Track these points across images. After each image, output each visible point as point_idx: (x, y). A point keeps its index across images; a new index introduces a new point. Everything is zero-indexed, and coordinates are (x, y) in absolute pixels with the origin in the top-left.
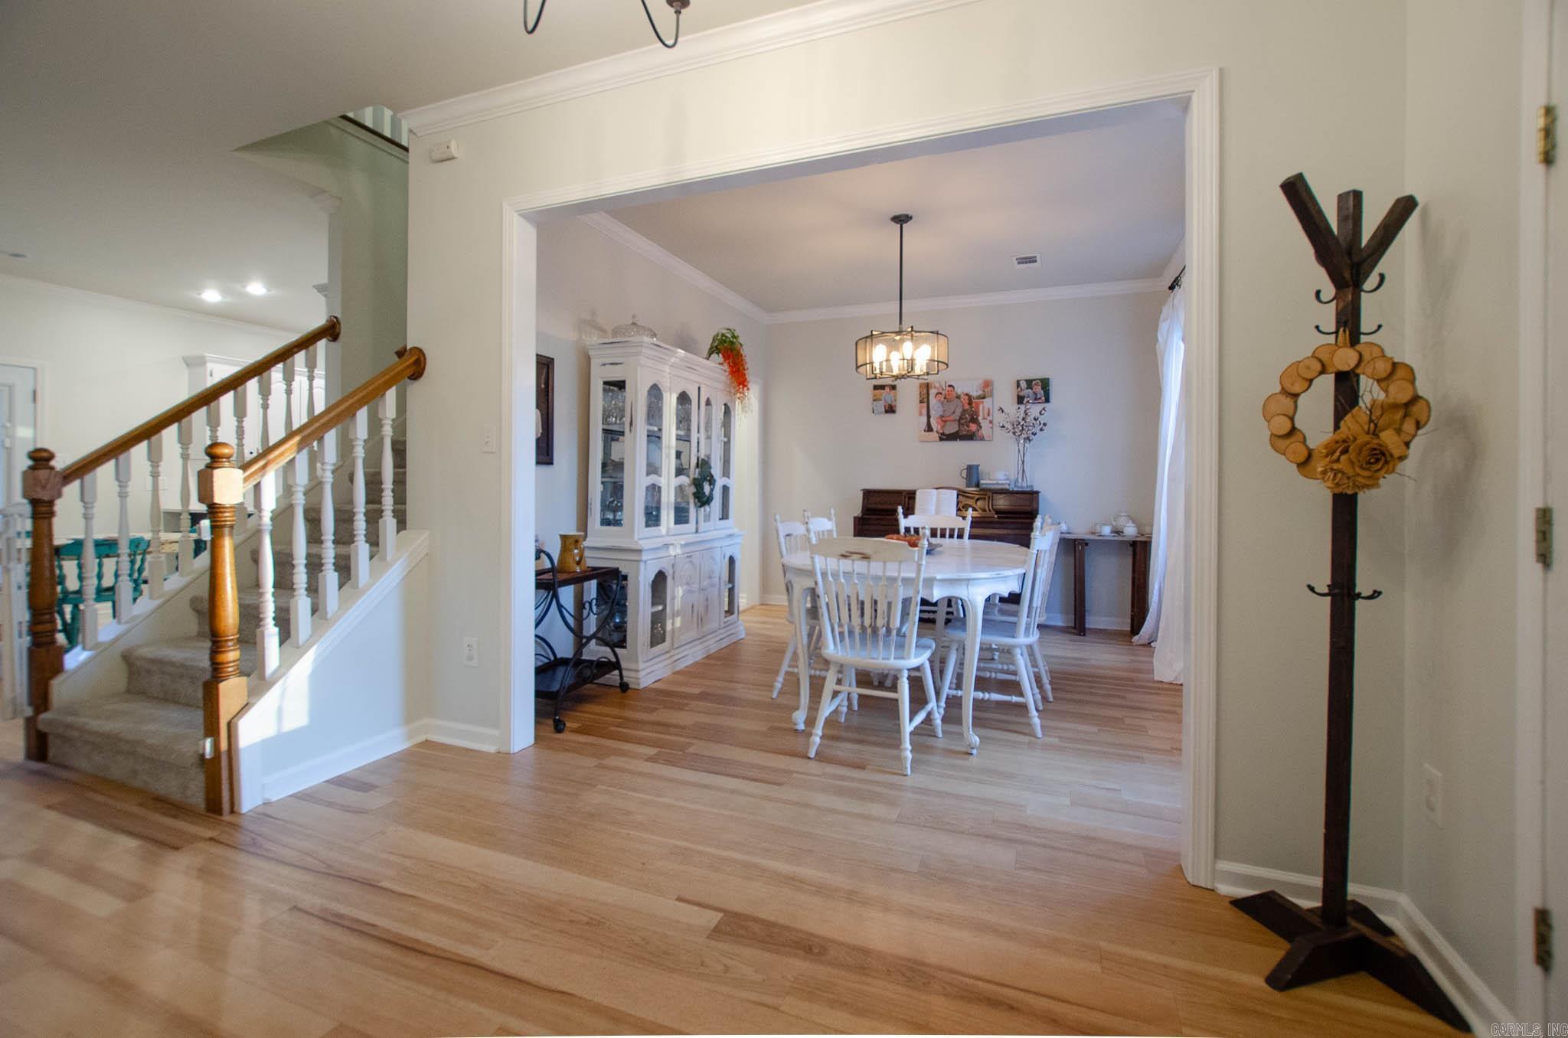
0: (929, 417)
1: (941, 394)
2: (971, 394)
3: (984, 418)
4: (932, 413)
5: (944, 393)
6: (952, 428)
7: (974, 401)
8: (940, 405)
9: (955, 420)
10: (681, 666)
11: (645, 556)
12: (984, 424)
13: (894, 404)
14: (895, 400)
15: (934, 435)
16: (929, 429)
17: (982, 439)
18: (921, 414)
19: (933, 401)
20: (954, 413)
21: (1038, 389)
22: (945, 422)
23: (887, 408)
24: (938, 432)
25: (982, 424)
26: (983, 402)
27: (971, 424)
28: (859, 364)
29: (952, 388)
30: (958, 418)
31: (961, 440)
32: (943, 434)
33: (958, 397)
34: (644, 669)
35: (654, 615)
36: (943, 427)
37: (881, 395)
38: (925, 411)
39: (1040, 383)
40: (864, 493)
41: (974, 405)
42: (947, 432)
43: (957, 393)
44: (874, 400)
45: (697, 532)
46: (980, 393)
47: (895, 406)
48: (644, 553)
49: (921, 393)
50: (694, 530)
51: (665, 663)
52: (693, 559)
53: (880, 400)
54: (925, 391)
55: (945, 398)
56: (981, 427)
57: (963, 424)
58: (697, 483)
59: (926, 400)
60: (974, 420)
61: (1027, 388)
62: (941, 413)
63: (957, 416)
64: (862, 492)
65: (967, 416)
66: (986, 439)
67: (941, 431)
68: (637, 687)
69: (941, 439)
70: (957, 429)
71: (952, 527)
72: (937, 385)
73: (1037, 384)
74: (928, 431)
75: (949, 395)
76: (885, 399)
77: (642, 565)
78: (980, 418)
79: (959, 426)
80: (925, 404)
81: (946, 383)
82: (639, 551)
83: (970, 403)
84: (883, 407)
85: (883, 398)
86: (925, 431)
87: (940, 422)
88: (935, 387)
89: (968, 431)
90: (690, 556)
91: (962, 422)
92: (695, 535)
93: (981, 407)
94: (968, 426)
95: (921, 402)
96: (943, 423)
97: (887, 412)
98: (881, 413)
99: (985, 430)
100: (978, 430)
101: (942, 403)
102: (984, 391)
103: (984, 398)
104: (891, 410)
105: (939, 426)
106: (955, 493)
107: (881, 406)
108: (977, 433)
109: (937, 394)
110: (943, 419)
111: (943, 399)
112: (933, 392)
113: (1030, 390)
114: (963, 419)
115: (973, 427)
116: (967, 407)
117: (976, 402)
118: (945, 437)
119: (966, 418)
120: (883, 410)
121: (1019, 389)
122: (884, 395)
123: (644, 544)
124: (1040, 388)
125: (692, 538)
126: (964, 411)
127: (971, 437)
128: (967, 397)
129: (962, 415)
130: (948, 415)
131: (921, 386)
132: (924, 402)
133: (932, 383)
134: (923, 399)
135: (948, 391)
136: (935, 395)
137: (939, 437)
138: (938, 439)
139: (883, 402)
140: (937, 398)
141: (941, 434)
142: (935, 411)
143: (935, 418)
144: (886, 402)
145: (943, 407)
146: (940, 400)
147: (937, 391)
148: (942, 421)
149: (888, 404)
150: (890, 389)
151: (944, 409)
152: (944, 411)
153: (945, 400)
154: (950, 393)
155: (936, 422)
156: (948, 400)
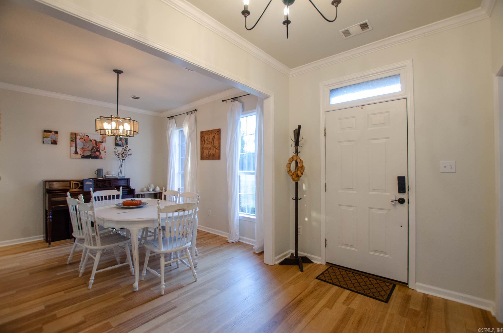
0: (76, 148)
1: (82, 138)
2: (97, 140)
3: (102, 150)
4: (78, 146)
5: (84, 138)
6: (88, 153)
7: (98, 143)
8: (82, 143)
9: (89, 150)
12: (102, 152)
13: (56, 140)
14: (57, 139)
15: (79, 156)
16: (76, 153)
17: (102, 158)
18: (71, 146)
19: (78, 141)
20: (88, 147)
21: (124, 142)
22: (84, 150)
24: (80, 155)
25: (101, 153)
26: (102, 144)
27: (96, 152)
29: (88, 137)
30: (90, 149)
31: (92, 158)
32: (83, 155)
33: (91, 141)
36: (83, 153)
37: (49, 135)
38: (74, 145)
39: (124, 140)
41: (98, 145)
42: (85, 155)
43: (90, 139)
44: (44, 137)
46: (101, 140)
47: (57, 141)
49: (71, 137)
53: (48, 137)
54: (74, 136)
55: (84, 140)
56: (101, 154)
57: (93, 152)
59: (75, 140)
60: (98, 151)
61: (120, 141)
62: (83, 147)
63: (90, 148)
65: (95, 149)
66: (103, 158)
67: (83, 154)
69: (82, 158)
70: (90, 154)
72: (81, 135)
73: (123, 140)
75: (86, 139)
76: (51, 137)
78: (101, 150)
79: (91, 152)
80: (74, 142)
81: (85, 134)
83: (96, 144)
84: (50, 141)
85: (50, 137)
86: (74, 154)
88: (80, 135)
89: (95, 155)
91: (93, 151)
93: (101, 146)
94: (95, 153)
95: (72, 141)
96: (83, 151)
97: (52, 143)
98: (49, 144)
99: (103, 155)
100: (100, 155)
101: (83, 142)
102: (102, 140)
103: (102, 142)
104: (54, 142)
105: (81, 152)
107: (49, 140)
108: (99, 156)
109: (81, 138)
110: (83, 149)
111: (83, 141)
112: (78, 137)
113: (121, 142)
114: (93, 150)
115: (97, 153)
116: (95, 145)
117: (98, 144)
118: (84, 157)
119: (94, 150)
120: (50, 142)
121: (117, 141)
124: (124, 141)
126: (93, 147)
127: (96, 157)
128: (95, 141)
129: (92, 148)
130: (86, 147)
131: (72, 134)
132: (74, 141)
133: (78, 133)
134: (73, 140)
135: (86, 138)
136: (79, 139)
137: (82, 157)
138: (81, 158)
139: (49, 139)
140: (80, 140)
141: (82, 155)
142: (79, 145)
143: (79, 148)
144: (52, 139)
145: (83, 144)
146: (82, 141)
147: (81, 137)
148: (83, 150)
149: (53, 140)
150: (55, 133)
151: (84, 145)
152: (84, 146)
153: (84, 141)
154: (87, 138)
155: (80, 150)
156: (85, 141)
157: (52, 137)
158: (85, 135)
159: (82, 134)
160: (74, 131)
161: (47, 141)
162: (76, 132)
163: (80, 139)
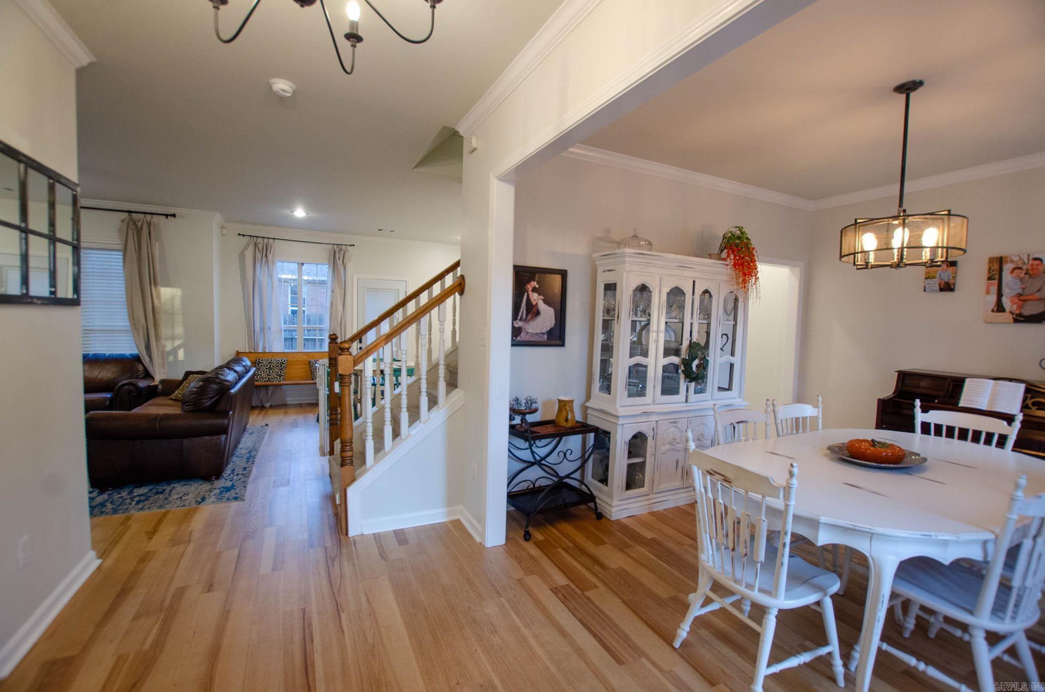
0: (1000, 295)
1: (1020, 268)
4: (1006, 291)
5: (1025, 267)
6: (1033, 309)
8: (1018, 282)
9: (1039, 299)
10: (659, 508)
11: (621, 422)
13: (952, 282)
14: (954, 277)
15: (1007, 316)
16: (1000, 308)
18: (988, 292)
19: (1007, 277)
20: (1039, 290)
22: (1025, 301)
23: (942, 287)
24: (1011, 313)
28: (843, 254)
29: (1038, 262)
32: (1020, 315)
34: (616, 506)
35: (630, 466)
36: (1020, 307)
37: (936, 272)
38: (994, 289)
40: (899, 375)
42: (1026, 314)
44: (926, 278)
45: (687, 401)
47: (955, 284)
48: (620, 419)
49: (990, 269)
50: (684, 400)
51: (644, 503)
52: (678, 425)
53: (934, 277)
54: (996, 267)
55: (1026, 274)
58: (687, 363)
59: (997, 277)
62: (1020, 291)
64: (897, 373)
67: (1018, 312)
68: (610, 518)
69: (1016, 321)
71: (991, 430)
72: (1016, 259)
74: (998, 311)
75: (1032, 269)
76: (940, 276)
77: (619, 429)
80: (996, 281)
81: (1029, 255)
82: (617, 417)
84: (938, 285)
85: (937, 276)
86: (993, 311)
87: (1017, 301)
88: (1012, 261)
90: (676, 422)
92: (685, 404)
95: (989, 279)
96: (1022, 303)
97: (941, 290)
98: (934, 291)
101: (1021, 280)
104: (947, 287)
105: (1016, 306)
106: (1022, 387)
107: (935, 283)
109: (1015, 269)
110: (1021, 298)
111: (1022, 275)
112: (1007, 268)
118: (1020, 319)
120: (938, 288)
122: (939, 272)
123: (621, 412)
125: (682, 406)
130: (1030, 292)
131: (991, 260)
132: (994, 279)
133: (1007, 257)
134: (993, 275)
135: (1032, 265)
136: (1011, 270)
137: (1014, 319)
138: (1012, 320)
139: (937, 280)
140: (1015, 274)
141: (1017, 315)
142: (1010, 288)
143: (1009, 297)
144: (941, 279)
145: (1023, 284)
146: (1018, 276)
147: (1015, 266)
148: (1021, 300)
149: (943, 282)
150: (947, 266)
151: (1023, 286)
152: (1023, 289)
153: (1027, 276)
154: (1035, 267)
155: (1011, 301)
156: (1030, 275)
157: (943, 277)
158: (1028, 259)
159: (1019, 256)
160: (997, 253)
161: (932, 285)
162: (999, 255)
163: (1012, 272)
